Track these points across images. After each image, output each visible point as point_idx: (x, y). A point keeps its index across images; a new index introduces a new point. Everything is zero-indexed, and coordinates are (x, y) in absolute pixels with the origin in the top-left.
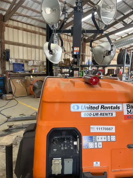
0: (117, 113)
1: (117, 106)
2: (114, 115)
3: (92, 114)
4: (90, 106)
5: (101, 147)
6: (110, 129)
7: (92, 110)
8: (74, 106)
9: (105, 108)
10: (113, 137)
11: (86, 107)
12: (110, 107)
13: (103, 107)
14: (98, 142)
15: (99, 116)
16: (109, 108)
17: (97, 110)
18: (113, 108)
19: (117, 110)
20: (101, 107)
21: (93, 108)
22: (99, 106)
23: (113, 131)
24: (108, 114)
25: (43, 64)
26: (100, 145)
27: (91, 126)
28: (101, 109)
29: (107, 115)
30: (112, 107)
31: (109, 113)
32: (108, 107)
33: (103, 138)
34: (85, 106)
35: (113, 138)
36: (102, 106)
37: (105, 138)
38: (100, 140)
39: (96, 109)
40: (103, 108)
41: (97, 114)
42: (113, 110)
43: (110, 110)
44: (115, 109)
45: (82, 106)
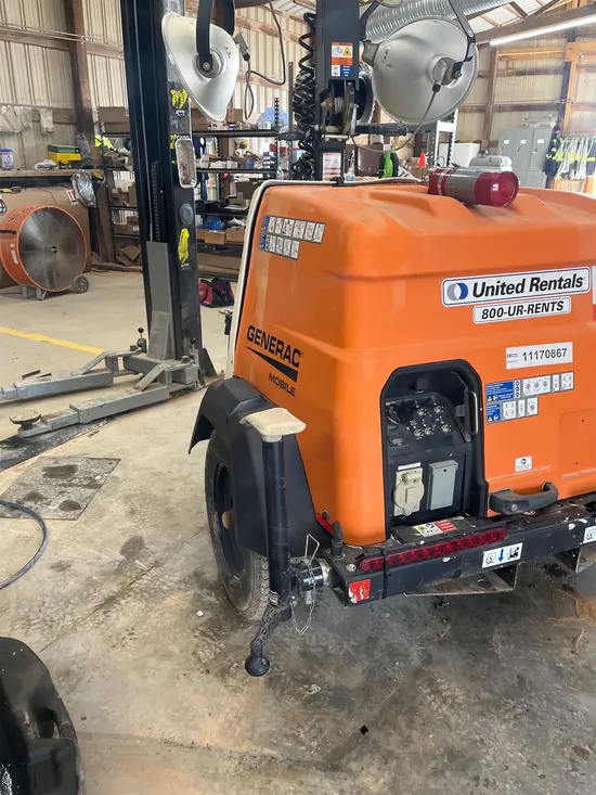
0: (575, 299)
1: (575, 275)
2: (567, 308)
3: (506, 310)
4: (500, 284)
5: (535, 411)
6: (557, 354)
7: (506, 296)
8: (451, 288)
9: (542, 285)
10: (567, 378)
11: (488, 288)
12: (555, 282)
13: (535, 282)
14: (526, 398)
15: (525, 314)
16: (553, 284)
17: (520, 294)
18: (563, 283)
19: (575, 289)
20: (532, 285)
21: (508, 288)
22: (524, 280)
23: (568, 358)
24: (551, 305)
25: (39, 121)
26: (532, 408)
27: (509, 351)
28: (531, 290)
29: (547, 310)
30: (561, 280)
31: (553, 303)
32: (551, 282)
33: (541, 384)
34: (484, 284)
35: (568, 381)
36: (533, 279)
37: (545, 384)
38: (532, 392)
39: (517, 292)
40: (536, 285)
41: (519, 310)
42: (563, 290)
43: (555, 291)
44: (569, 287)
45: (476, 284)
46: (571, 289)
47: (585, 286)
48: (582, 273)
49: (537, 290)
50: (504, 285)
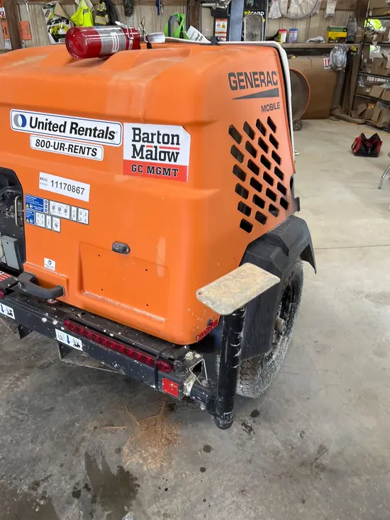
0: (107, 150)
1: (108, 128)
2: (100, 156)
3: (52, 144)
4: (48, 122)
5: (58, 229)
6: (77, 190)
7: (52, 132)
8: (16, 117)
9: (79, 130)
10: (83, 213)
12: (90, 129)
13: (74, 126)
14: (52, 216)
15: (66, 151)
16: (89, 131)
17: (62, 134)
18: (97, 133)
19: (108, 140)
20: (72, 128)
21: (54, 127)
22: (65, 122)
23: (85, 197)
24: (87, 150)
26: (56, 226)
27: (42, 175)
28: (71, 132)
29: (83, 153)
30: (95, 129)
31: (89, 148)
32: (87, 129)
33: (63, 210)
34: (37, 119)
35: (84, 216)
36: (72, 123)
37: (66, 211)
38: (56, 212)
39: (60, 131)
40: (75, 129)
41: (62, 146)
42: (97, 139)
43: (90, 138)
44: (102, 137)
45: (31, 118)
46: (104, 140)
47: (117, 140)
48: (114, 127)
49: (76, 133)
50: (50, 123)
